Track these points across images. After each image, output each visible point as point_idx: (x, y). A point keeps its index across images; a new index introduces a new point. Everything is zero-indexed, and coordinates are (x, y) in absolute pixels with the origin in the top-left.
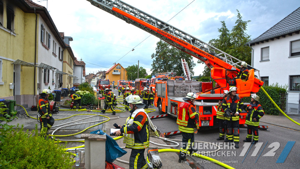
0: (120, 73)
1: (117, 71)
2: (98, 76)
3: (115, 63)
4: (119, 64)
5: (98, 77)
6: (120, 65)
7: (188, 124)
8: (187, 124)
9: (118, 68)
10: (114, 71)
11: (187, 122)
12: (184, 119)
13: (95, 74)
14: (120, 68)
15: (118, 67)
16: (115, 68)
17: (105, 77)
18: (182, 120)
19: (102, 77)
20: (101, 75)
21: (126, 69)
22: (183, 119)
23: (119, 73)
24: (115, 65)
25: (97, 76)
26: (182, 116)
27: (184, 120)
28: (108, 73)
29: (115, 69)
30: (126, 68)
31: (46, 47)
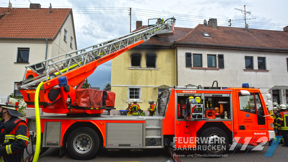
31: (205, 69)
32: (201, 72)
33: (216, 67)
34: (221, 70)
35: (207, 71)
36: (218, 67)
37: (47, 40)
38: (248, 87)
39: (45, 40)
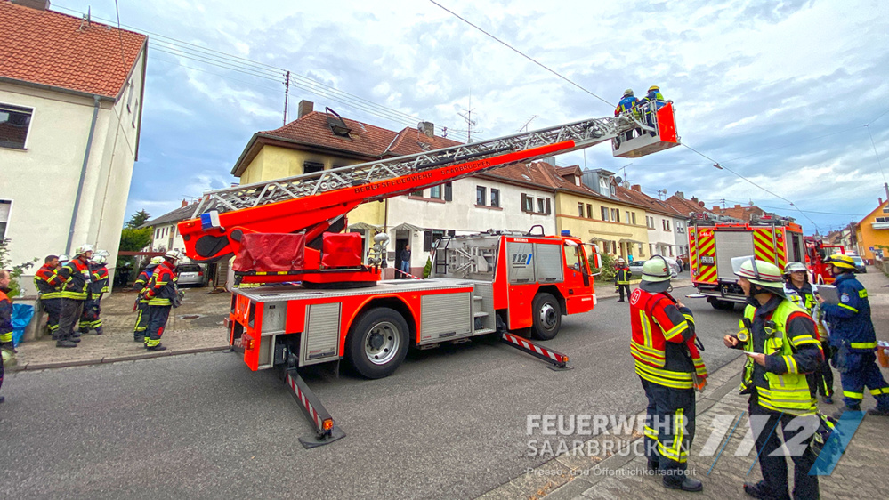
7: (666, 358)
8: (664, 361)
10: (879, 220)
11: (660, 353)
12: (648, 342)
16: (881, 212)
18: (643, 344)
22: (646, 343)
24: (881, 203)
26: (642, 332)
27: (648, 346)
29: (881, 215)
31: (427, 200)
32: (422, 203)
33: (440, 198)
34: (447, 203)
35: (430, 203)
36: (443, 199)
37: (97, 98)
38: (570, 236)
39: (92, 97)
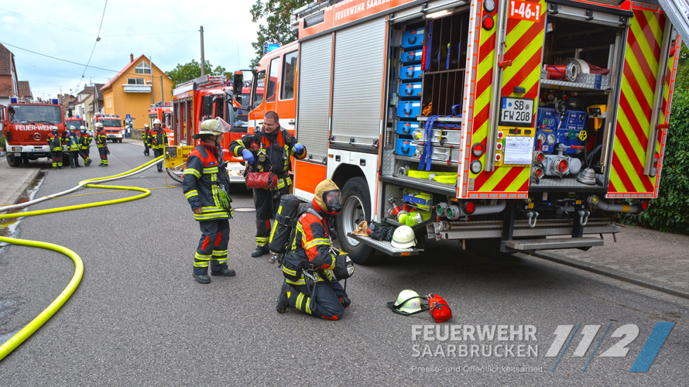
0: (149, 89)
1: (140, 82)
2: (83, 101)
3: (132, 56)
4: (143, 57)
5: (83, 105)
6: (148, 61)
9: (141, 71)
10: (131, 82)
13: (76, 96)
14: (148, 71)
15: (143, 68)
16: (133, 71)
17: (101, 103)
19: (93, 104)
20: (91, 99)
21: (170, 74)
23: (146, 88)
24: (132, 60)
25: (80, 103)
28: (110, 88)
29: (134, 76)
30: (169, 71)
